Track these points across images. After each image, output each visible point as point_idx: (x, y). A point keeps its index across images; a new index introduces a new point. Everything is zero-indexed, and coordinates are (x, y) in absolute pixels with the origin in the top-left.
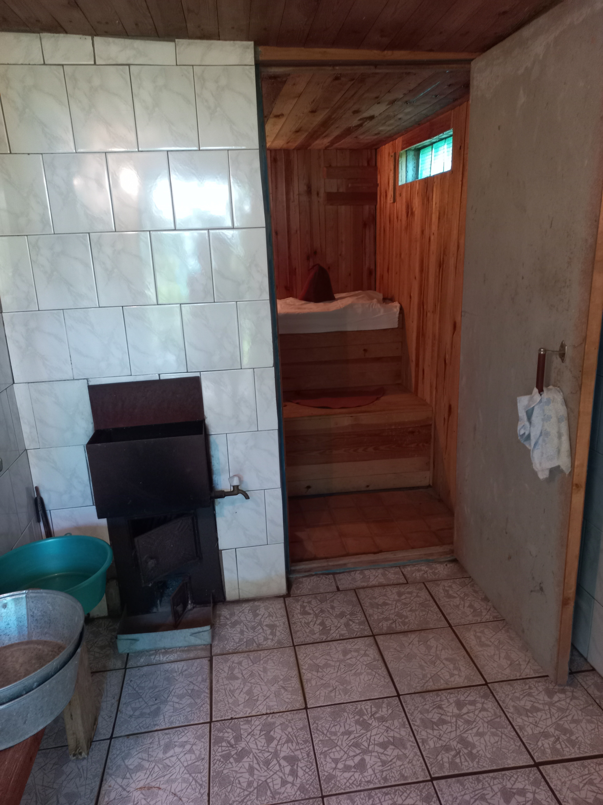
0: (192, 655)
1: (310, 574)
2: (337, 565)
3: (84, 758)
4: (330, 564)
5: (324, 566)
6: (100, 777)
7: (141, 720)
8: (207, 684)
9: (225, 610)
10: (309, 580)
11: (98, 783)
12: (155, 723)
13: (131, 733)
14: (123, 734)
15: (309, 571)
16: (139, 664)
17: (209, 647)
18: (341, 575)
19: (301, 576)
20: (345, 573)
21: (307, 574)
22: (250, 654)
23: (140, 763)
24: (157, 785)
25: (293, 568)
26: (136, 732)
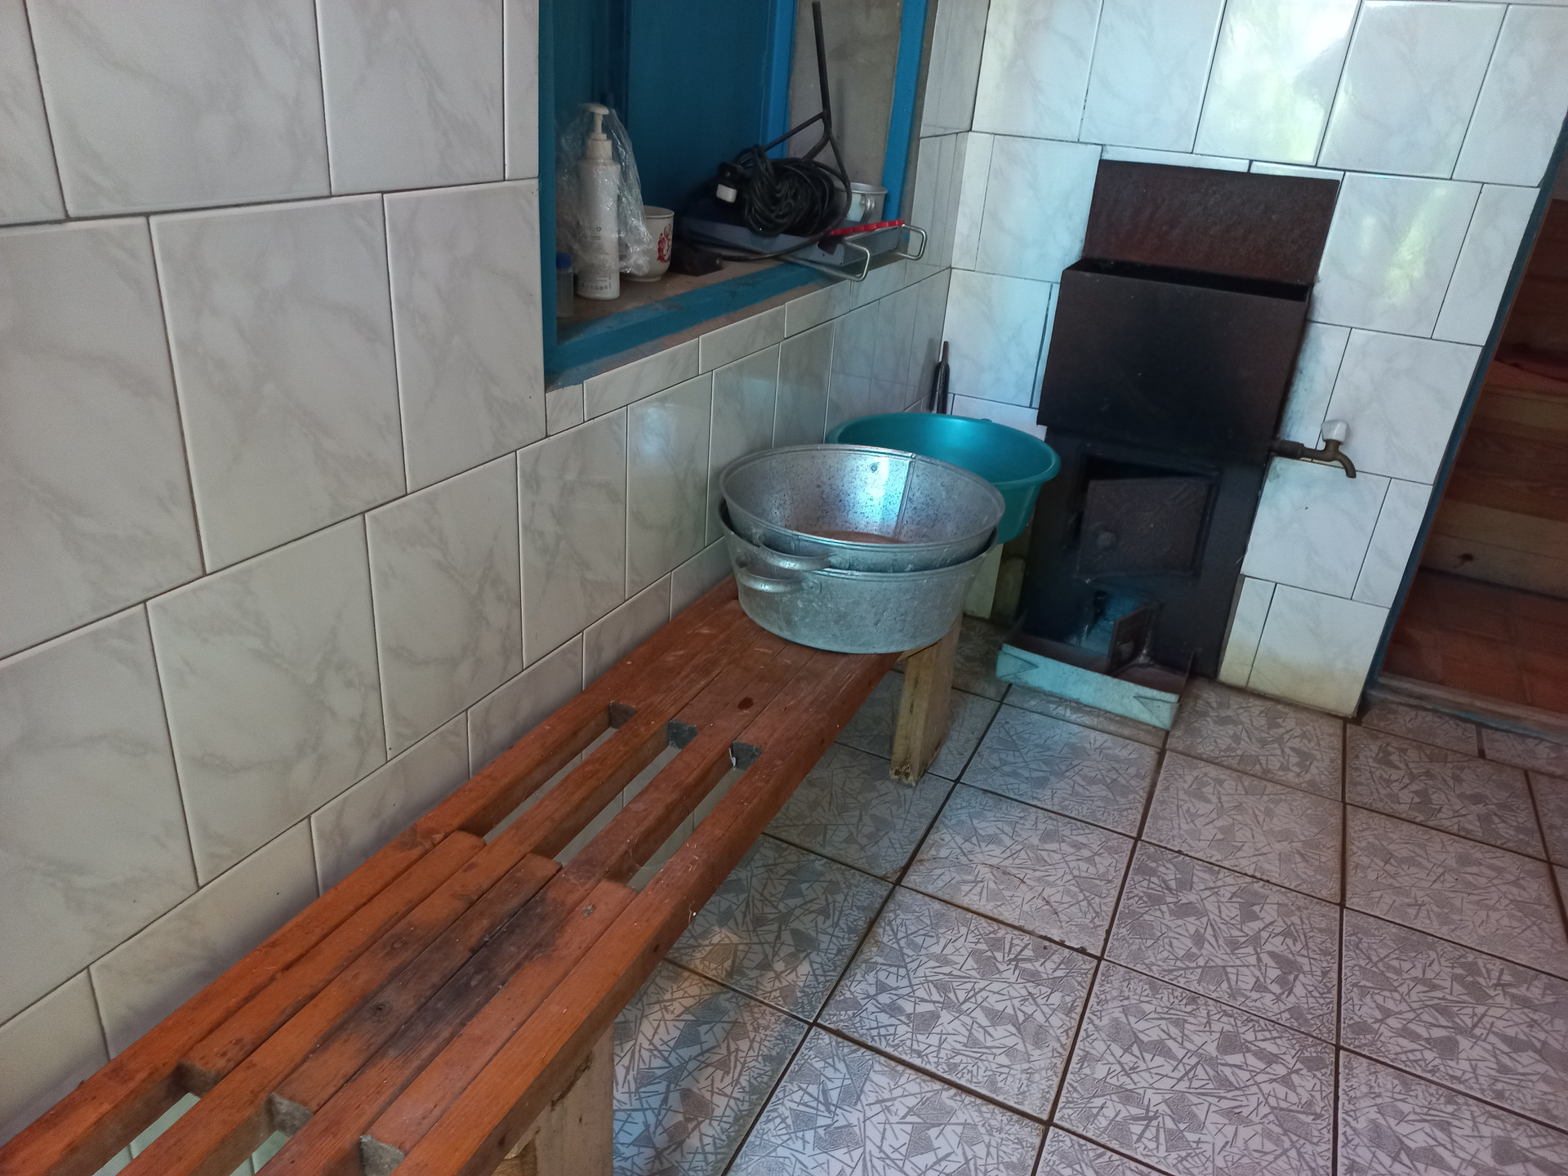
0: (1126, 732)
1: (1419, 704)
2: (1494, 712)
3: (910, 786)
4: (1478, 703)
5: (1461, 704)
6: (930, 820)
7: (1011, 780)
8: (1146, 783)
9: (1211, 693)
10: (1413, 713)
11: (925, 827)
12: (1035, 795)
13: (990, 789)
14: (977, 785)
15: (1421, 697)
16: (1025, 706)
17: (1162, 734)
18: (1498, 733)
19: (1396, 700)
20: (1510, 735)
21: (1412, 701)
22: (1244, 777)
23: (997, 834)
24: (1021, 876)
25: (1382, 680)
26: (1000, 792)
